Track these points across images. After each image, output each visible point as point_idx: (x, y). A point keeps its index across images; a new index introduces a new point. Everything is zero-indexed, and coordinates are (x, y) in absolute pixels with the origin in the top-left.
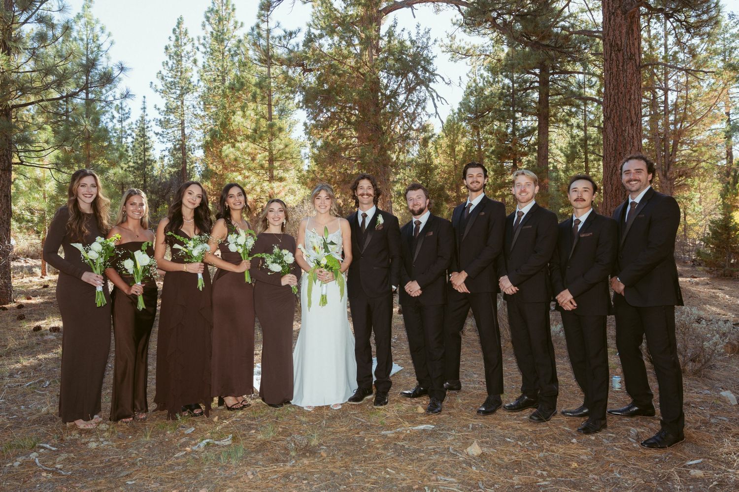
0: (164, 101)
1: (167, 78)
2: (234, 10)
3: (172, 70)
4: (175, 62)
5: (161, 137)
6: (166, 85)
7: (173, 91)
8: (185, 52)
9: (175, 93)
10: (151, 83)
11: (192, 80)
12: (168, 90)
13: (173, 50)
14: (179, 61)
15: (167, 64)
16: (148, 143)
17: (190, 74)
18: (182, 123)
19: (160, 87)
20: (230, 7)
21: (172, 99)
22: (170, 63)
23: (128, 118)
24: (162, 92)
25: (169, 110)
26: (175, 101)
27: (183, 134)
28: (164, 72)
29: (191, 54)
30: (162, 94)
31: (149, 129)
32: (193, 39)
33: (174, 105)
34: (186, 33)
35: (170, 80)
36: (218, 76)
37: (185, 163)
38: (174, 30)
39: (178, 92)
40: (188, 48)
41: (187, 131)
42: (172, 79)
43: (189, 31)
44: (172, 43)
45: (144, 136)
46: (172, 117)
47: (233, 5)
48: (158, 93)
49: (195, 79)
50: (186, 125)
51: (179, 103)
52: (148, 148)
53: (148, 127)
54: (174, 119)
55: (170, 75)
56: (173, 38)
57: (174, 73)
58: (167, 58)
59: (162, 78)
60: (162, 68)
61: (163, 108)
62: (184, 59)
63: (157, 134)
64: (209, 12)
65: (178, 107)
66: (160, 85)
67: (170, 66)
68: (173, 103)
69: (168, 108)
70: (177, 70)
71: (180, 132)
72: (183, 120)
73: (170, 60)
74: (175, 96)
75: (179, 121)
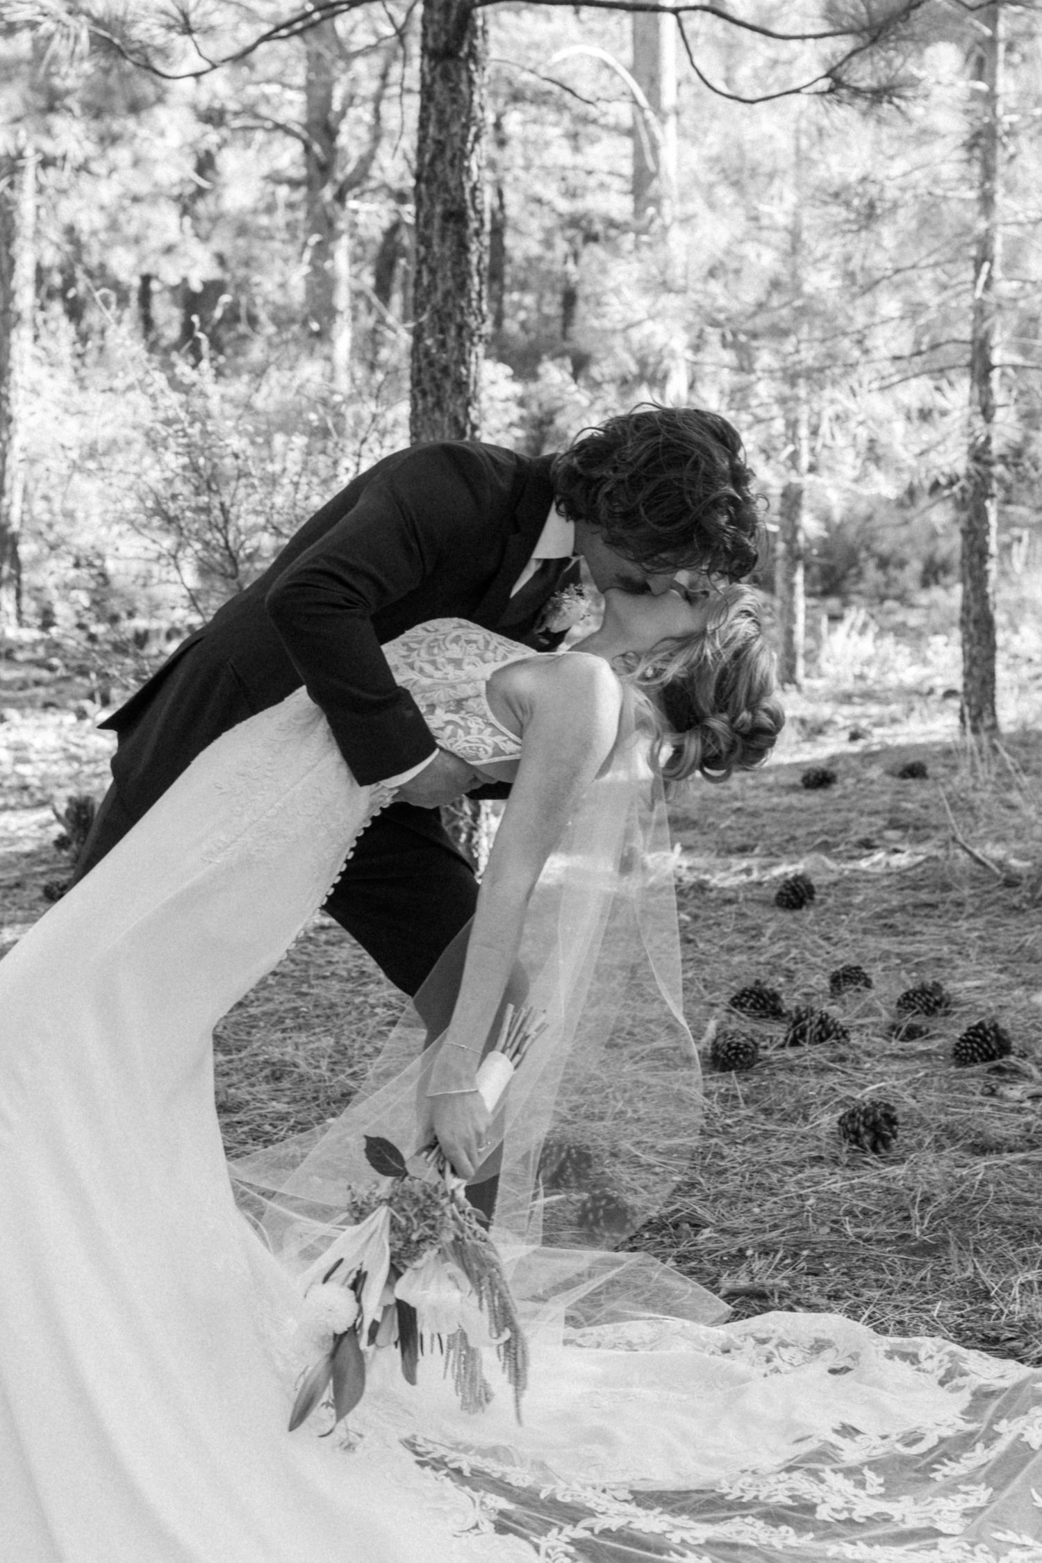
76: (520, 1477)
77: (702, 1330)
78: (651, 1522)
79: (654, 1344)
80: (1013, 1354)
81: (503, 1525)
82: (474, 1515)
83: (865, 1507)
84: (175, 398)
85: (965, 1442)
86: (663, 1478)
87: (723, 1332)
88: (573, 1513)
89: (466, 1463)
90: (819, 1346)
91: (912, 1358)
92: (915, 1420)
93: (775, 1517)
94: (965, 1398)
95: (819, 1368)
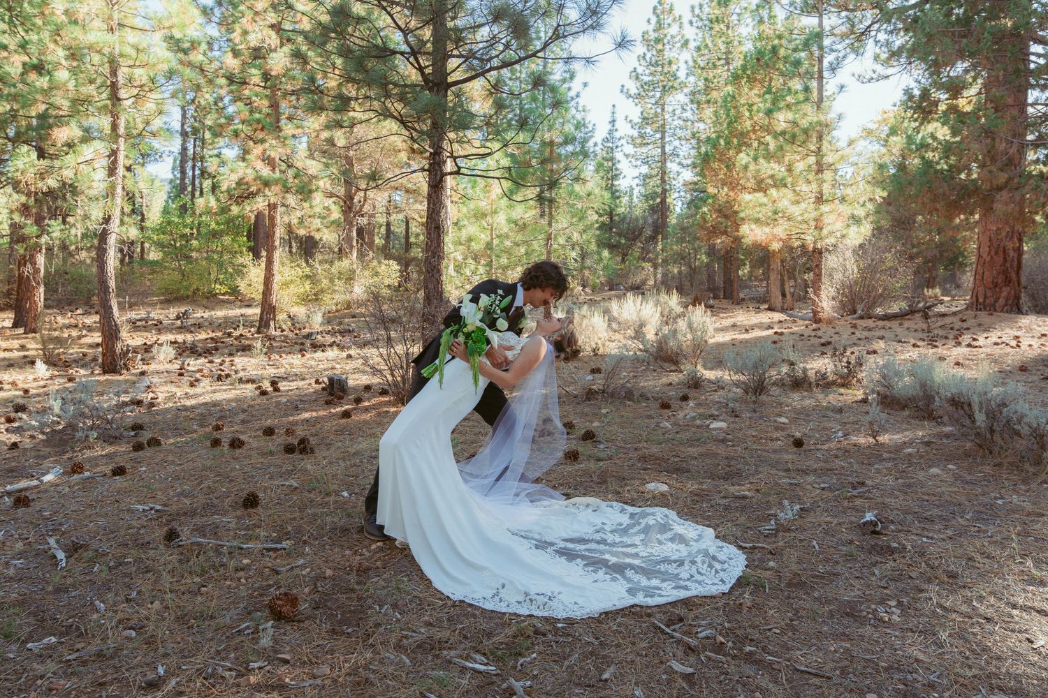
0: (639, 109)
1: (643, 77)
3: (651, 64)
4: (655, 53)
5: (633, 160)
6: (642, 87)
7: (651, 94)
8: (669, 37)
9: (654, 96)
10: (623, 86)
11: (679, 74)
12: (643, 93)
13: (653, 35)
14: (660, 51)
15: (644, 57)
16: (617, 169)
17: (674, 67)
18: (663, 138)
19: (633, 91)
21: (650, 106)
22: (648, 56)
23: (592, 137)
24: (639, 96)
25: (646, 120)
26: (655, 107)
27: (664, 153)
28: (640, 70)
29: (677, 39)
30: (636, 101)
31: (619, 149)
32: (680, 17)
33: (653, 111)
34: (671, 10)
35: (646, 79)
37: (664, 192)
38: (655, 8)
39: (658, 95)
40: (674, 30)
41: (668, 149)
42: (650, 78)
43: (675, 7)
44: (651, 28)
45: (612, 159)
46: (649, 130)
48: (631, 99)
49: (682, 74)
50: (667, 139)
51: (659, 110)
52: (616, 175)
53: (617, 147)
54: (652, 133)
55: (647, 72)
56: (654, 20)
57: (652, 69)
58: (644, 50)
59: (637, 78)
60: (636, 64)
61: (637, 120)
62: (667, 47)
63: (627, 156)
65: (656, 115)
66: (633, 88)
67: (648, 59)
68: (651, 110)
69: (644, 119)
70: (657, 64)
71: (659, 150)
72: (663, 133)
73: (648, 50)
74: (653, 101)
75: (658, 136)
76: (537, 537)
77: (561, 502)
78: (570, 545)
79: (550, 506)
80: (633, 505)
81: (537, 547)
82: (529, 545)
83: (617, 540)
84: (308, 269)
85: (634, 525)
86: (565, 536)
87: (565, 503)
88: (552, 544)
89: (523, 534)
90: (588, 505)
91: (612, 507)
92: (619, 520)
93: (598, 542)
94: (628, 515)
95: (590, 510)
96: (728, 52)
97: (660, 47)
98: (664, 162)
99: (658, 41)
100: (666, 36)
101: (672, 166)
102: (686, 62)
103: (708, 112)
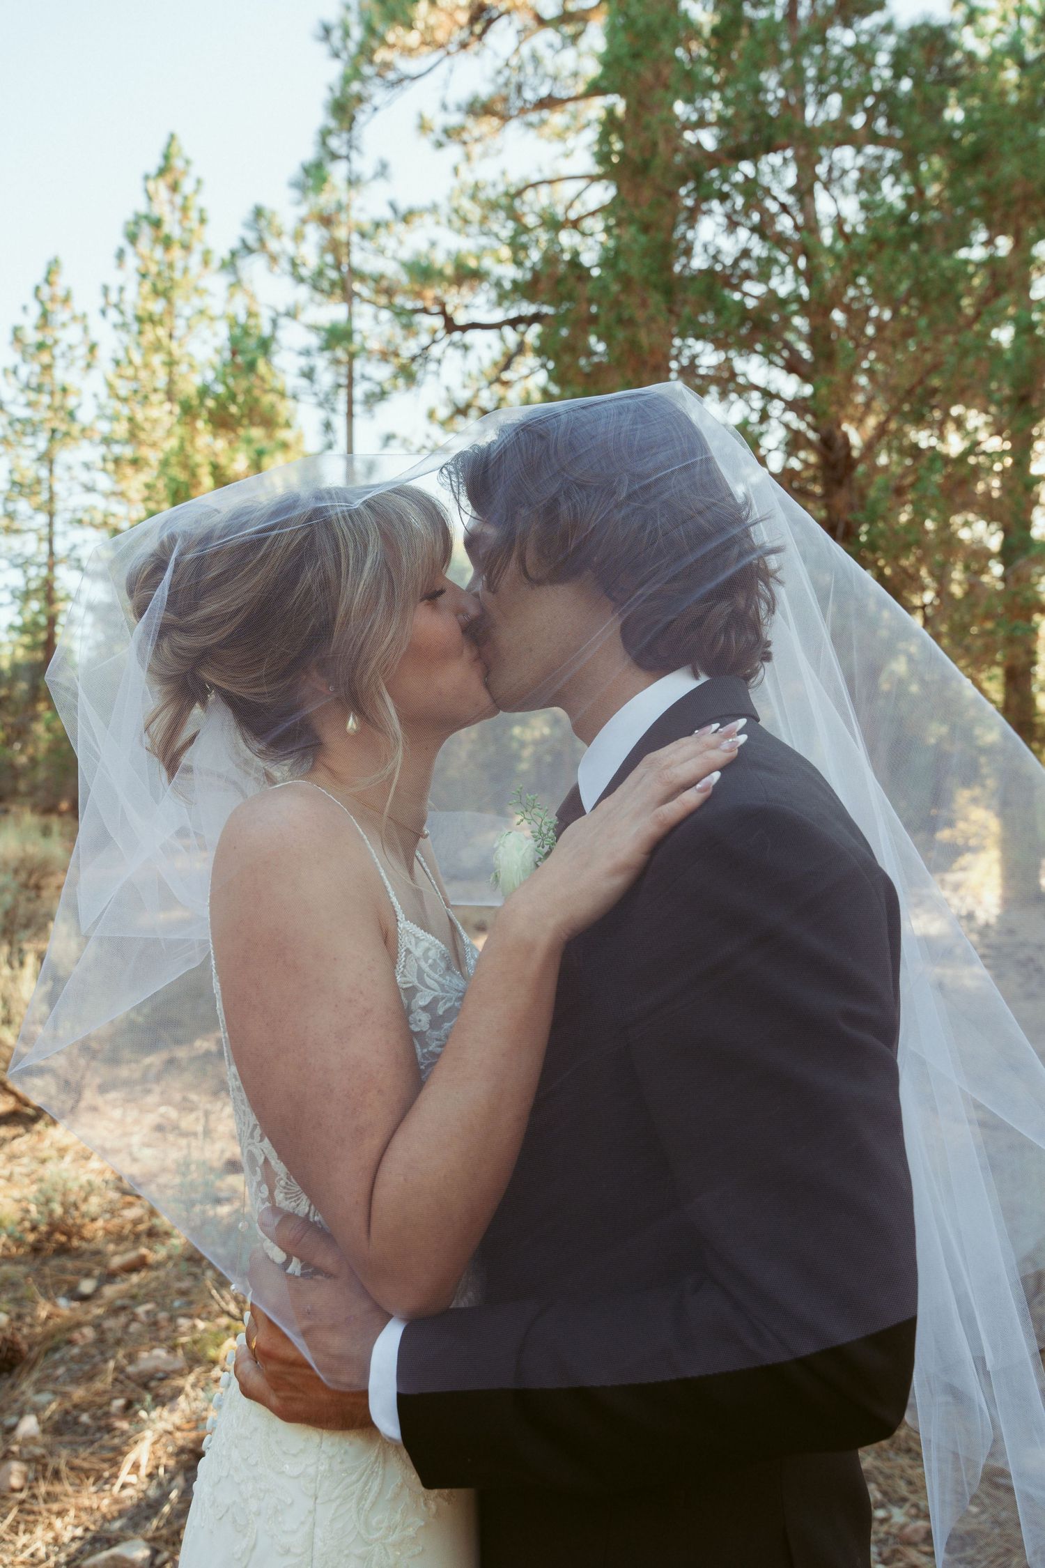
1: (13, 409)
2: (202, 221)
3: (27, 387)
4: (36, 368)
6: (11, 425)
7: (28, 440)
8: (63, 346)
9: (33, 446)
11: (80, 413)
12: (14, 439)
13: (32, 336)
14: (47, 366)
15: (15, 372)
17: (72, 400)
18: (51, 525)
20: (194, 215)
21: (25, 462)
22: (24, 371)
25: (17, 487)
26: (35, 466)
27: (52, 551)
32: (84, 316)
33: (30, 475)
34: (66, 300)
35: (22, 412)
36: (155, 390)
37: (52, 621)
38: (37, 289)
39: (42, 444)
41: (60, 546)
42: (27, 412)
44: (29, 321)
46: (23, 506)
47: (201, 211)
50: (59, 525)
51: (43, 473)
54: (30, 512)
55: (22, 399)
56: (35, 310)
57: (32, 396)
58: (16, 358)
62: (60, 364)
64: (136, 223)
65: (39, 481)
67: (23, 377)
68: (29, 468)
69: (14, 483)
70: (39, 389)
71: (45, 547)
72: (51, 515)
73: (24, 361)
74: (33, 454)
75: (42, 519)
96: (171, 381)
97: (45, 358)
98: (51, 566)
99: (41, 346)
100: (56, 342)
101: (66, 579)
102: (95, 396)
103: (135, 483)
